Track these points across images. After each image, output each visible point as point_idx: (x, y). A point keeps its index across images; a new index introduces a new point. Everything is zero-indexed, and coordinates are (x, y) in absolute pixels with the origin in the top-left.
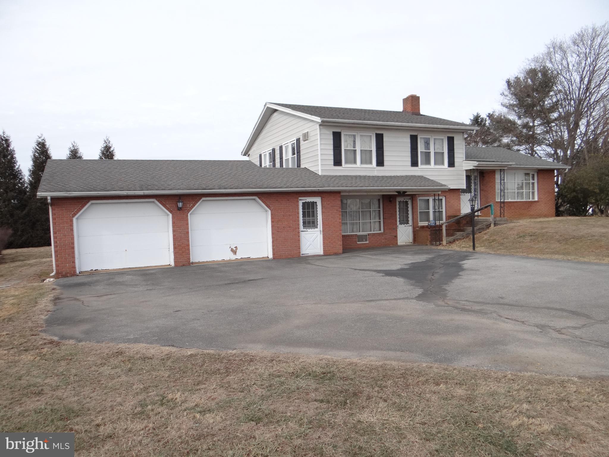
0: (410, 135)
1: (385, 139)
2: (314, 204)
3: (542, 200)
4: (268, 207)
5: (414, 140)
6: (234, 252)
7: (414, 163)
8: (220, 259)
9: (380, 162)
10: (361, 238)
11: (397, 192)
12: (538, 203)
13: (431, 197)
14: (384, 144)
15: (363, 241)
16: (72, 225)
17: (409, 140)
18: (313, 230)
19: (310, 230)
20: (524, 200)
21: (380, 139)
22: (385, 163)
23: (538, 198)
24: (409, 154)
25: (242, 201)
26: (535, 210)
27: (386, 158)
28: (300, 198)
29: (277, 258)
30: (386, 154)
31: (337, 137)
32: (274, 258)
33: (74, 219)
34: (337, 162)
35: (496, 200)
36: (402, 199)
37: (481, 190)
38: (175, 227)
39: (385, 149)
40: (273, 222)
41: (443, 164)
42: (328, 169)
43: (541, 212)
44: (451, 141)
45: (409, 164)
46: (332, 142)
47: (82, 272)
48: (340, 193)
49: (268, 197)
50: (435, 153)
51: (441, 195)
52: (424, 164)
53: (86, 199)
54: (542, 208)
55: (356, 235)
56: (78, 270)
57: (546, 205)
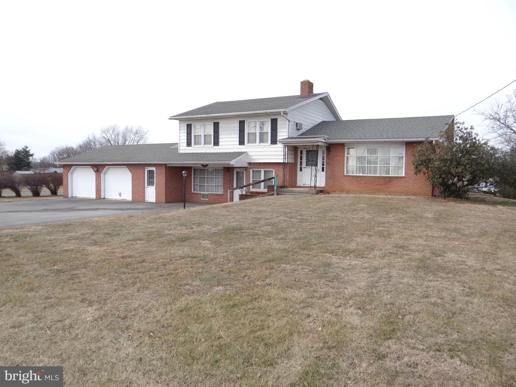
0: (239, 121)
1: (220, 126)
2: (153, 171)
3: (410, 176)
4: (131, 172)
5: (242, 124)
6: (120, 195)
7: (242, 142)
8: (115, 198)
9: (216, 143)
10: (204, 196)
11: (201, 165)
12: (403, 179)
13: (263, 169)
14: (220, 130)
15: (205, 198)
16: (68, 176)
17: (238, 125)
18: (152, 187)
19: (151, 187)
20: (378, 175)
21: (216, 126)
22: (220, 143)
23: (405, 174)
24: (237, 136)
25: (122, 168)
27: (220, 140)
28: (146, 168)
29: (134, 201)
30: (220, 136)
31: (189, 127)
32: (132, 201)
33: (69, 174)
34: (189, 144)
35: (345, 174)
36: (239, 170)
37: (327, 164)
38: (96, 180)
39: (220, 133)
40: (132, 181)
41: (268, 142)
42: (183, 149)
43: (407, 189)
44: (274, 123)
45: (238, 143)
46: (186, 131)
47: (72, 197)
48: (165, 165)
49: (130, 166)
50: (260, 133)
51: (270, 167)
52: (252, 143)
53: (72, 165)
54: (409, 184)
55: (201, 194)
56: (70, 196)
57: (416, 182)
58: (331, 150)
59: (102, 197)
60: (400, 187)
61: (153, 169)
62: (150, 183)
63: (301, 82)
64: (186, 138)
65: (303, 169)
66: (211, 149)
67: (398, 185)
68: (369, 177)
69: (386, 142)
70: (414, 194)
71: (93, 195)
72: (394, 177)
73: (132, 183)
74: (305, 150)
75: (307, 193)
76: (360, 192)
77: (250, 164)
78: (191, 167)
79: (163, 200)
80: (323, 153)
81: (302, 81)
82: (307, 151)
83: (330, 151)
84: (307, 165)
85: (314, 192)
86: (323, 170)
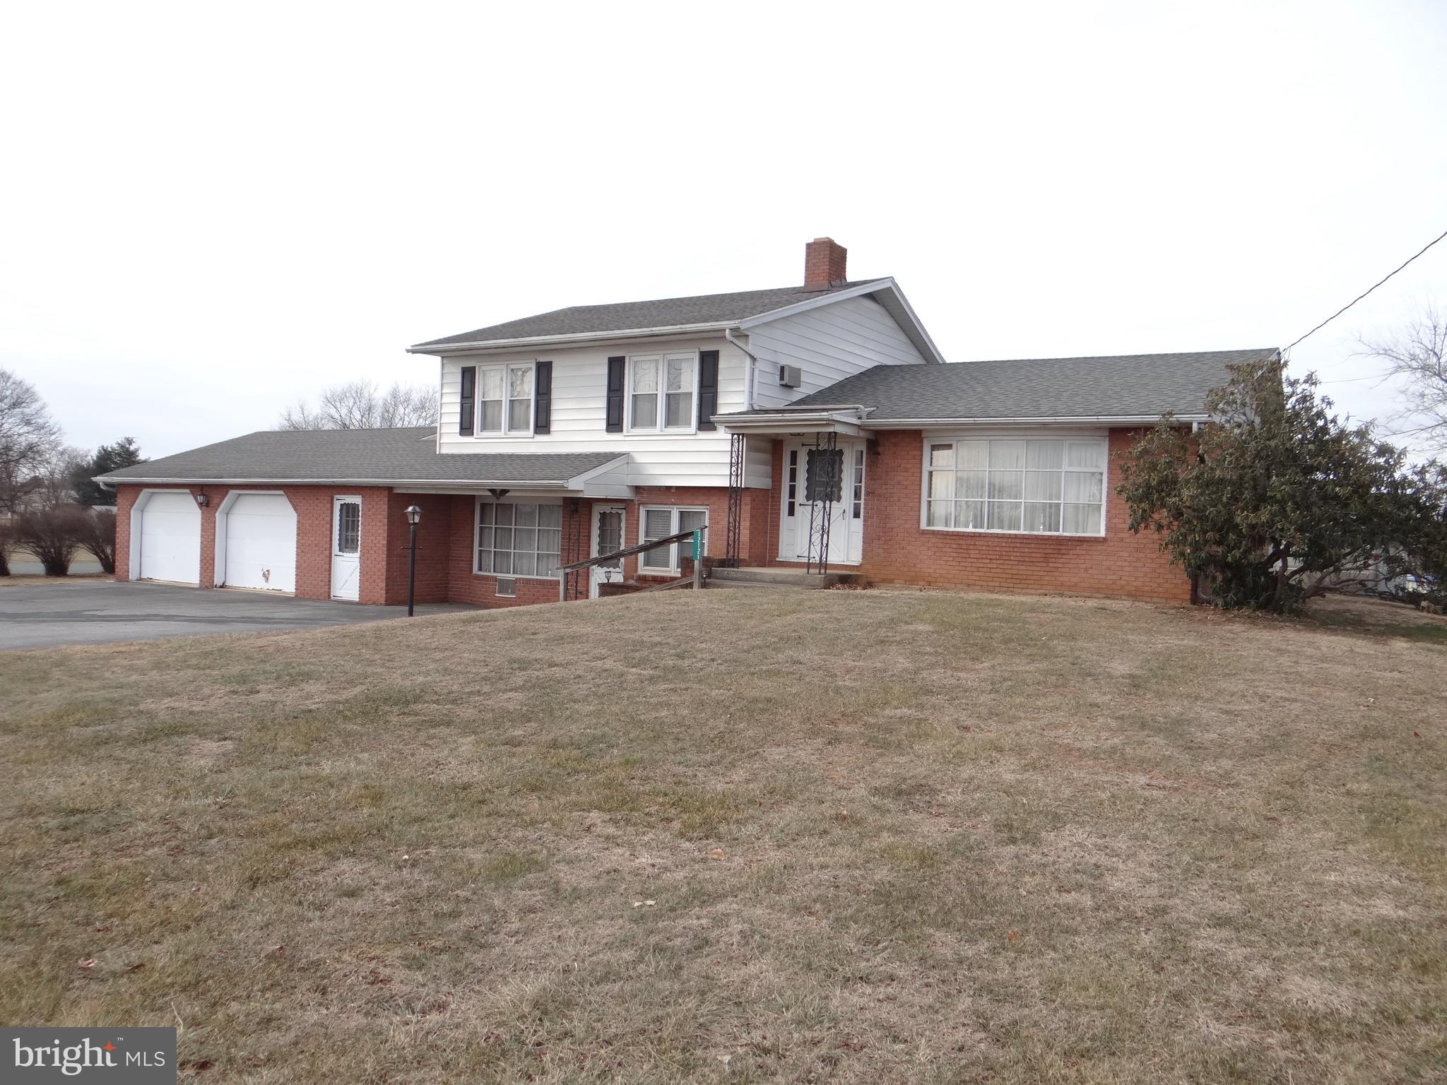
0: (609, 359)
1: (556, 373)
2: (355, 507)
3: (1121, 535)
5: (616, 368)
6: (266, 576)
7: (614, 424)
9: (543, 426)
10: (504, 585)
12: (1099, 547)
13: (675, 507)
14: (553, 386)
15: (507, 592)
16: (129, 519)
17: (604, 371)
18: (351, 555)
19: (348, 555)
20: (1022, 532)
22: (554, 427)
23: (1107, 530)
24: (603, 403)
25: (273, 498)
26: (1086, 569)
27: (554, 416)
28: (337, 497)
29: (300, 597)
30: (555, 406)
31: (468, 376)
32: (296, 596)
33: (132, 512)
34: (466, 428)
35: (923, 526)
36: (606, 509)
37: (867, 494)
38: (203, 530)
39: (553, 396)
40: (298, 534)
41: (689, 424)
42: (451, 441)
43: (1114, 577)
44: (709, 364)
45: (603, 425)
46: (459, 389)
47: (141, 579)
48: (389, 489)
49: (294, 491)
50: (668, 396)
51: (696, 502)
52: (643, 425)
53: (139, 487)
54: (1119, 564)
55: (495, 579)
56: (133, 575)
57: (1141, 555)
58: (880, 449)
59: (218, 580)
60: (1090, 571)
61: (356, 500)
62: (348, 544)
63: (809, 246)
64: (458, 409)
65: (797, 508)
66: (526, 443)
67: (1083, 566)
68: (992, 535)
69: (1044, 427)
70: (1135, 595)
71: (192, 576)
72: (1071, 539)
73: (298, 542)
74: (806, 449)
75: (797, 582)
76: (968, 585)
77: (638, 489)
78: (474, 496)
79: (381, 594)
80: (859, 461)
81: (811, 241)
82: (810, 453)
83: (878, 454)
84: (808, 498)
85: (818, 581)
86: (857, 515)
